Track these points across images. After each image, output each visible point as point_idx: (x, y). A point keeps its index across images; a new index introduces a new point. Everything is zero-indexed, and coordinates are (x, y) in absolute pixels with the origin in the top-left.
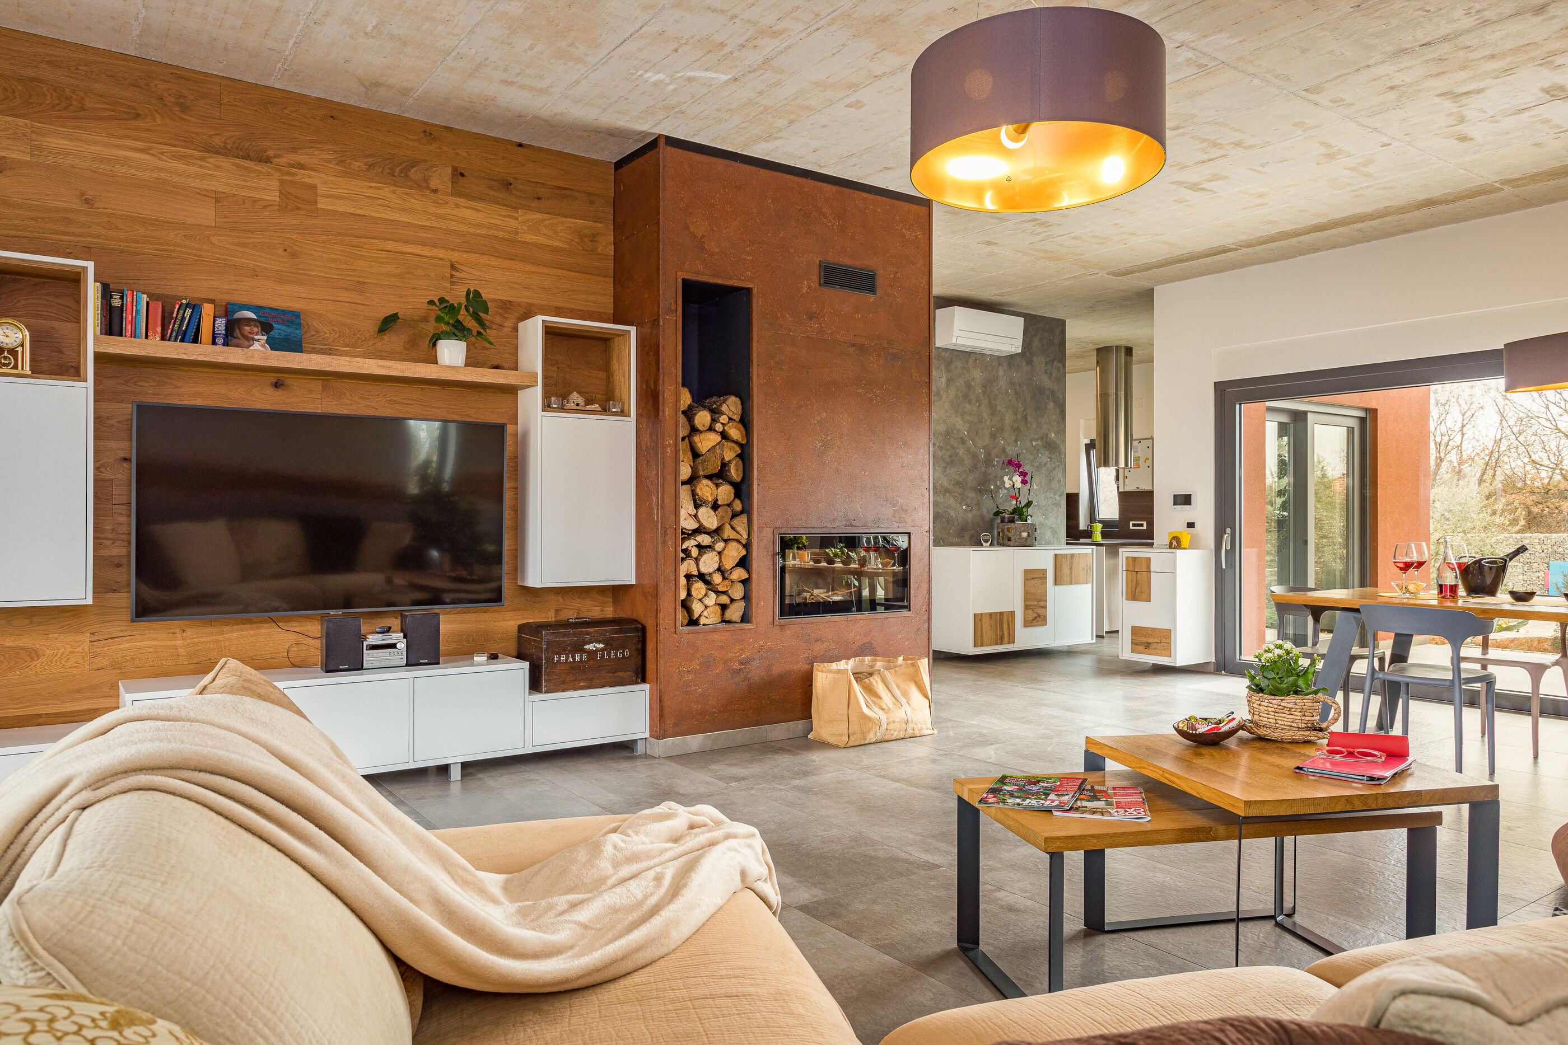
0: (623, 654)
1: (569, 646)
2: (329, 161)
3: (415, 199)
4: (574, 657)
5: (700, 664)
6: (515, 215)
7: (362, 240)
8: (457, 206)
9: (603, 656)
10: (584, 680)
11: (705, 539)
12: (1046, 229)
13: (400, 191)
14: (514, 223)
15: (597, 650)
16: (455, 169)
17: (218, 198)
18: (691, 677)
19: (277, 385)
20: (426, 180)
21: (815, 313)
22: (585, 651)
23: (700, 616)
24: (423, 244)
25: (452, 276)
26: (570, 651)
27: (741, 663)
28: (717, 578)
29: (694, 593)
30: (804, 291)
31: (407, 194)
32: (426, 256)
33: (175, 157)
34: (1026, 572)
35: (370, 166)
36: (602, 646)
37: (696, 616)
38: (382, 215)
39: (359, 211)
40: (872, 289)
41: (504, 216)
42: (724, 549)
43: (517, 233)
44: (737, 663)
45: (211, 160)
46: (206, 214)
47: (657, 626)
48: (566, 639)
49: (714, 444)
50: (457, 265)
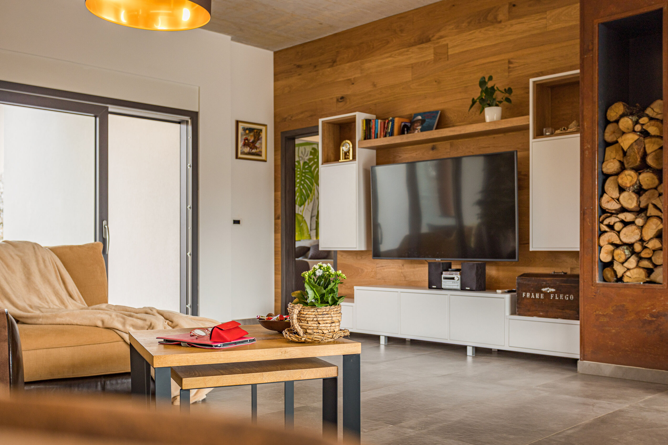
0: (569, 298)
1: (532, 287)
2: (452, 29)
3: (491, 31)
4: (535, 295)
5: (614, 311)
6: (545, 16)
7: (467, 64)
8: (512, 25)
9: (554, 297)
10: (542, 312)
11: (629, 217)
13: (483, 30)
14: (544, 21)
15: (552, 293)
16: (510, 4)
17: (412, 66)
18: (606, 320)
19: (433, 148)
20: (495, 18)
22: (542, 292)
23: (623, 276)
24: (494, 55)
25: (509, 68)
26: (533, 292)
27: (652, 316)
28: (638, 247)
29: (616, 258)
31: (486, 30)
32: (496, 61)
33: (400, 54)
35: (469, 23)
36: (553, 290)
37: (619, 275)
38: (475, 47)
39: (465, 49)
41: (537, 20)
42: (645, 224)
43: (546, 27)
44: (648, 315)
45: (411, 50)
46: (408, 76)
48: (530, 283)
49: (631, 142)
50: (512, 60)
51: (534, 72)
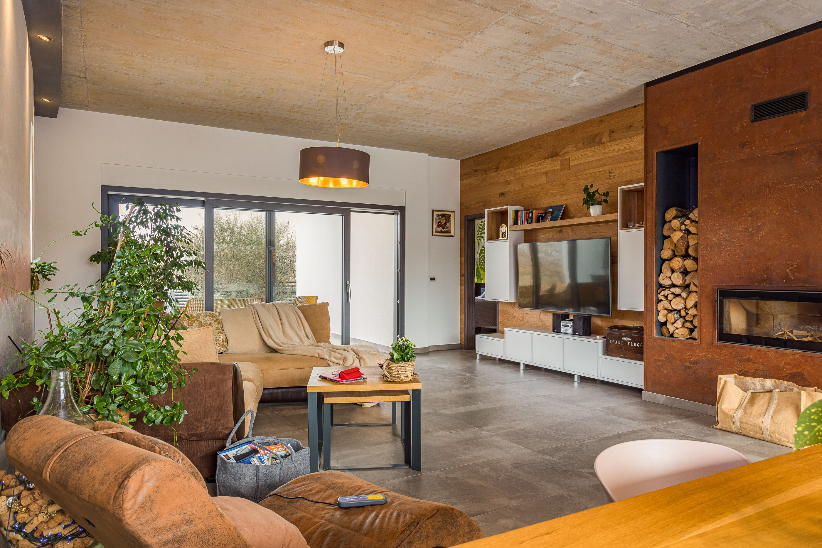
0: (640, 346)
1: (616, 336)
2: (573, 147)
3: (597, 149)
4: (618, 342)
5: (666, 358)
6: (633, 139)
7: (582, 172)
8: (611, 146)
9: (630, 344)
10: (623, 354)
11: (677, 291)
13: (592, 148)
14: (633, 143)
15: (628, 341)
16: (610, 130)
17: (547, 173)
18: (661, 363)
19: (560, 231)
20: (601, 140)
21: (747, 142)
22: (622, 340)
23: (673, 333)
24: (600, 166)
25: (609, 176)
26: (616, 339)
28: (683, 313)
29: (668, 319)
30: (737, 131)
31: (595, 149)
32: (601, 171)
33: (539, 164)
35: (584, 143)
36: (629, 339)
37: (671, 332)
38: (587, 161)
39: (581, 162)
40: (803, 105)
41: (629, 142)
42: (688, 296)
43: (634, 148)
44: (688, 362)
45: (546, 162)
46: (544, 180)
48: (614, 333)
49: (679, 237)
50: (611, 171)
51: (625, 180)
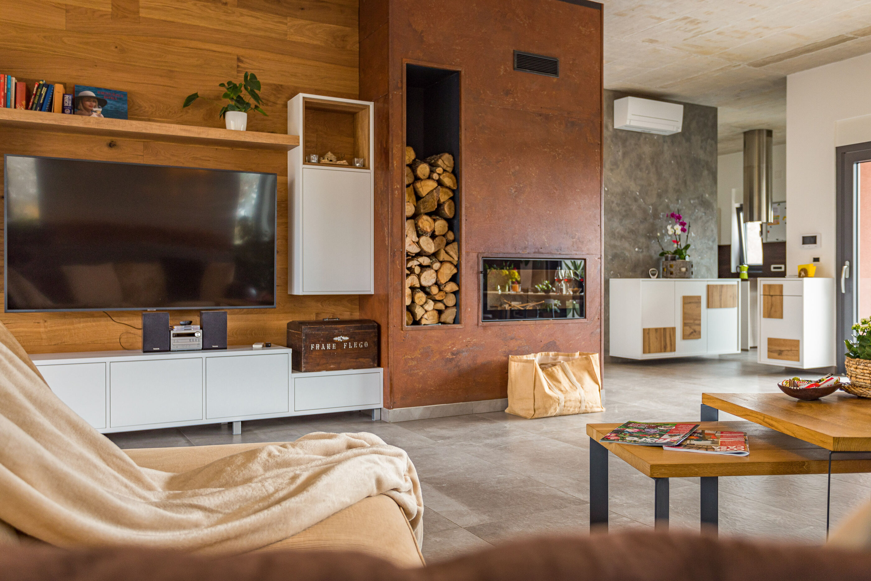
0: (364, 345)
1: (322, 337)
3: (211, 10)
4: (326, 346)
5: (421, 354)
6: (285, 21)
8: (242, 15)
9: (348, 346)
10: (333, 363)
11: (425, 261)
12: (696, 27)
14: (284, 27)
15: (344, 341)
17: (68, 9)
18: (414, 363)
19: (111, 145)
21: (510, 90)
22: (334, 342)
23: (422, 318)
24: (216, 43)
25: (238, 66)
26: (323, 342)
27: (453, 354)
28: (435, 290)
29: (417, 301)
30: (502, 73)
31: (204, 6)
32: (219, 52)
34: (685, 298)
36: (347, 338)
37: (418, 318)
38: (186, 22)
39: (170, 19)
40: (555, 72)
41: (276, 22)
42: (440, 268)
43: (286, 35)
44: (449, 354)
46: (59, 21)
47: (388, 324)
48: (320, 332)
49: (431, 189)
50: (242, 58)
51: (271, 82)
